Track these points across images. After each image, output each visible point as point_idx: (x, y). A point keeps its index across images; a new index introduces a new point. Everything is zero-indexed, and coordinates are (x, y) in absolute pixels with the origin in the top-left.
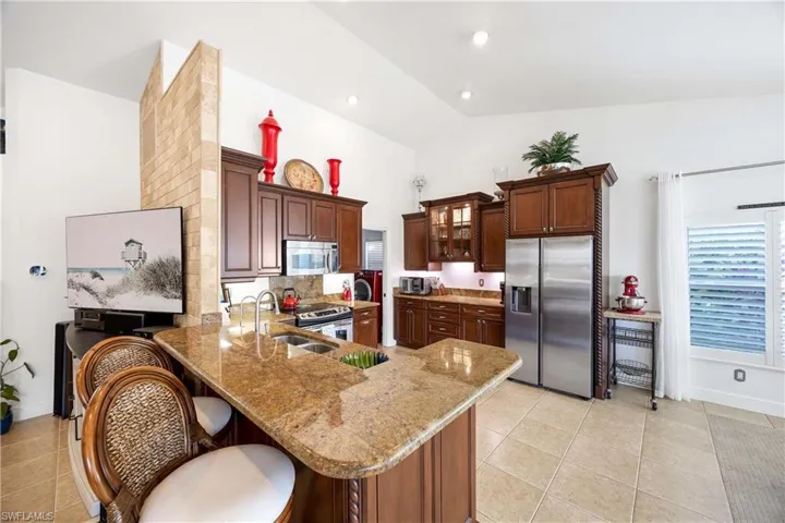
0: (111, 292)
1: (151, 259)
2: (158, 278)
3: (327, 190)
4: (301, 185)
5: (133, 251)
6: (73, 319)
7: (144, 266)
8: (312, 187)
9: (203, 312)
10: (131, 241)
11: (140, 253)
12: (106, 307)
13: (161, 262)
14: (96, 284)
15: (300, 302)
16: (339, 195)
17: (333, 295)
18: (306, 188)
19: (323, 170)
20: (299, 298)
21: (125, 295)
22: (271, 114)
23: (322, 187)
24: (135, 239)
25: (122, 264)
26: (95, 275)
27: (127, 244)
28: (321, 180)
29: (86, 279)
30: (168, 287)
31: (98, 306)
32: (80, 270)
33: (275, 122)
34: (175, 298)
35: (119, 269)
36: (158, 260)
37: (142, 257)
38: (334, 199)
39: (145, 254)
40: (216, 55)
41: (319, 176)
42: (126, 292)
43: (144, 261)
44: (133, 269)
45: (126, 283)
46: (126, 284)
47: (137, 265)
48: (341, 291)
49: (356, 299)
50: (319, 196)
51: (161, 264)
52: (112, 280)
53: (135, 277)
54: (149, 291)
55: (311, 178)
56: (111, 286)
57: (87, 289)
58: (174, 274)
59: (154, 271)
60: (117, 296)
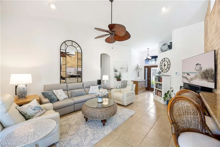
0: (192, 79)
1: (204, 69)
2: (205, 75)
5: (198, 67)
6: (183, 86)
7: (201, 72)
10: (198, 64)
11: (200, 68)
12: (190, 83)
13: (207, 70)
14: (189, 77)
24: (199, 63)
25: (195, 71)
27: (196, 65)
29: (186, 75)
30: (209, 78)
34: (212, 82)
35: (194, 73)
36: (206, 69)
37: (201, 68)
42: (196, 79)
43: (201, 70)
44: (198, 73)
45: (196, 77)
47: (199, 71)
51: (207, 71)
52: (192, 76)
53: (199, 75)
54: (202, 79)
56: (192, 77)
57: (186, 78)
58: (211, 74)
59: (204, 73)
60: (193, 81)
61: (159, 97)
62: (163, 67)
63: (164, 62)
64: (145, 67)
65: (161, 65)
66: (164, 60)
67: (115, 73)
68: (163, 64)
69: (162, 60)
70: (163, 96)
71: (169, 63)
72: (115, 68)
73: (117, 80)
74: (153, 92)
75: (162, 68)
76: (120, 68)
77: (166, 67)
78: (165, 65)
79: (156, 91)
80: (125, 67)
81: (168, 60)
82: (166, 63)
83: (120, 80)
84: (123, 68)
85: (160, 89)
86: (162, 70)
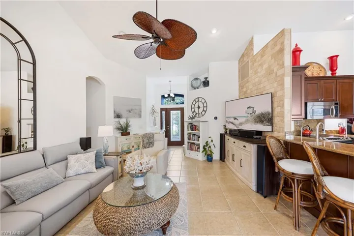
0: (241, 124)
1: (257, 113)
2: (260, 119)
3: (329, 74)
4: (313, 75)
5: (251, 110)
7: (254, 115)
8: (318, 74)
9: (285, 131)
10: (250, 107)
12: (239, 129)
14: (236, 122)
15: (312, 132)
16: (337, 75)
17: (331, 131)
18: (315, 75)
19: (325, 63)
20: (311, 131)
21: (246, 125)
22: (296, 45)
23: (326, 73)
25: (246, 115)
26: (235, 119)
27: (248, 108)
28: (325, 69)
29: (232, 120)
30: (265, 122)
31: (236, 128)
32: (230, 117)
33: (299, 48)
34: (268, 125)
35: (244, 117)
36: (260, 113)
37: (254, 112)
38: (334, 77)
39: (255, 111)
40: (289, 31)
41: (322, 67)
44: (250, 116)
46: (247, 121)
47: (252, 115)
48: (338, 129)
49: (348, 134)
50: (325, 78)
51: (262, 114)
52: (241, 120)
53: (251, 119)
54: (256, 123)
55: (318, 70)
56: (241, 122)
57: (232, 123)
58: (268, 117)
59: (259, 117)
60: (243, 125)
61: (194, 152)
62: (196, 110)
63: (197, 103)
64: (162, 110)
65: (193, 106)
66: (198, 101)
67: (117, 120)
68: (196, 106)
69: (195, 100)
70: (201, 149)
71: (205, 105)
72: (118, 111)
73: (123, 134)
74: (184, 146)
75: (194, 111)
76: (127, 111)
77: (201, 110)
78: (199, 107)
79: (189, 144)
80: (136, 109)
81: (203, 101)
82: (201, 105)
83: (128, 134)
84: (132, 110)
85: (194, 140)
86: (195, 114)
